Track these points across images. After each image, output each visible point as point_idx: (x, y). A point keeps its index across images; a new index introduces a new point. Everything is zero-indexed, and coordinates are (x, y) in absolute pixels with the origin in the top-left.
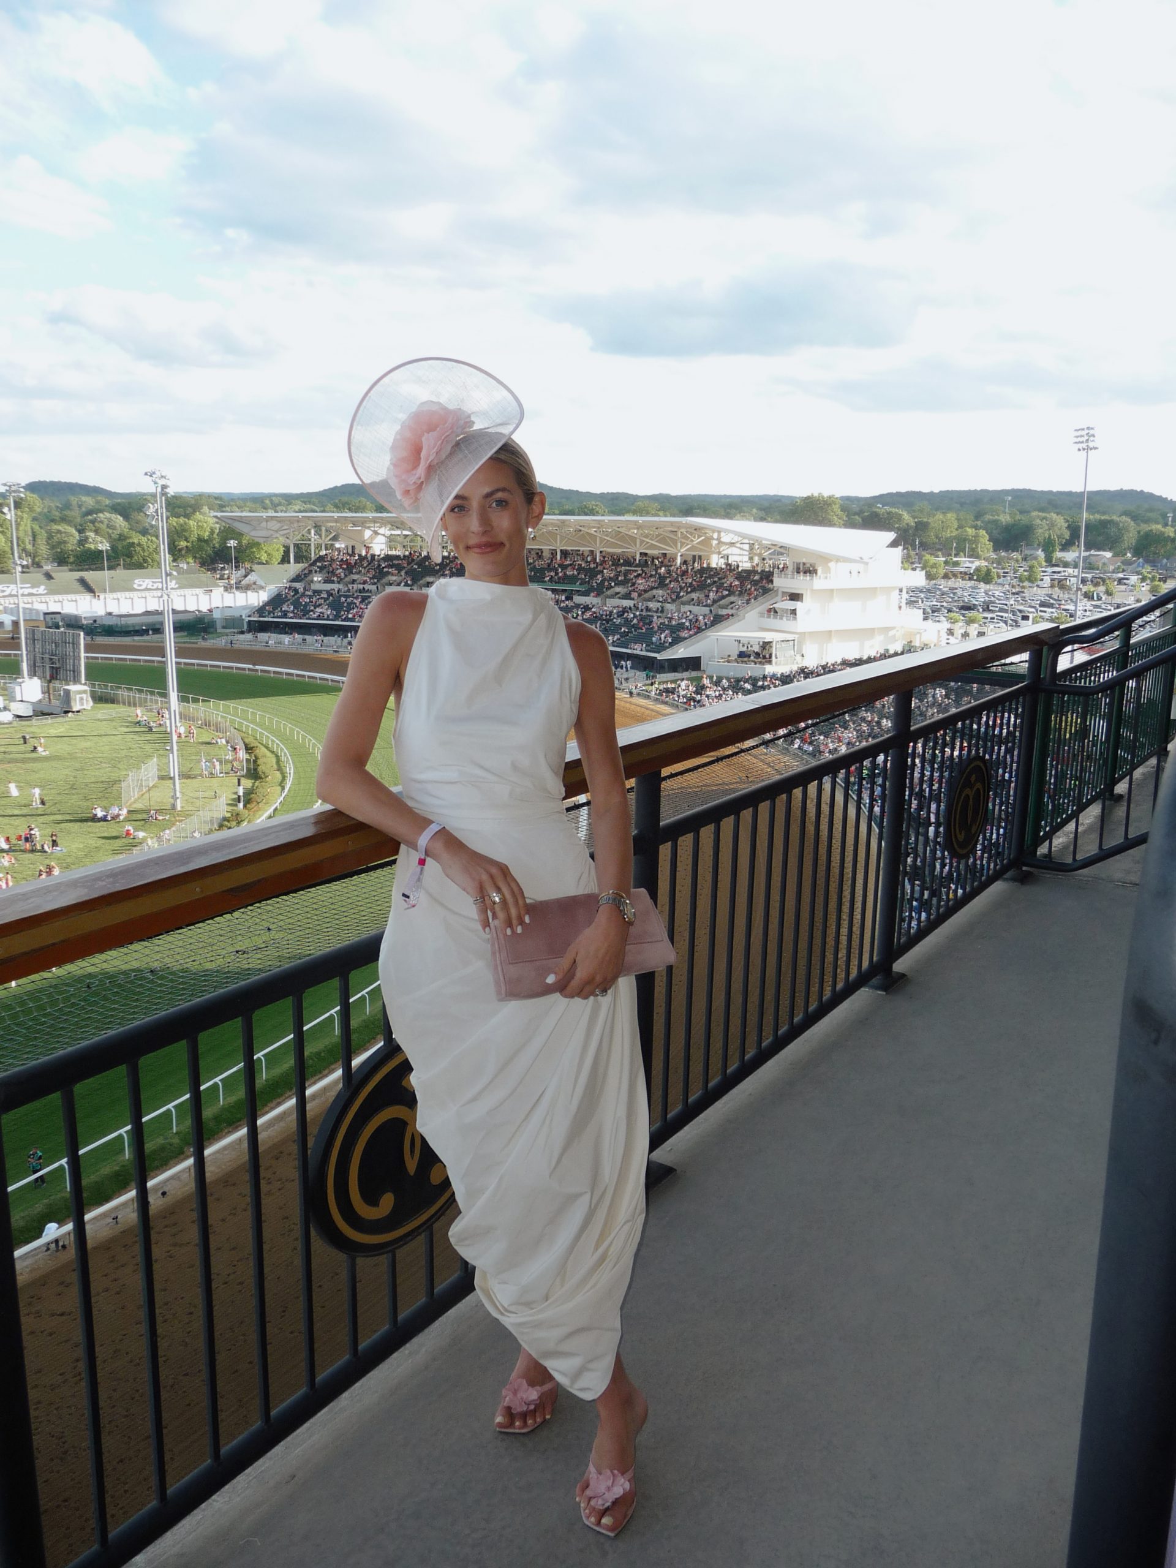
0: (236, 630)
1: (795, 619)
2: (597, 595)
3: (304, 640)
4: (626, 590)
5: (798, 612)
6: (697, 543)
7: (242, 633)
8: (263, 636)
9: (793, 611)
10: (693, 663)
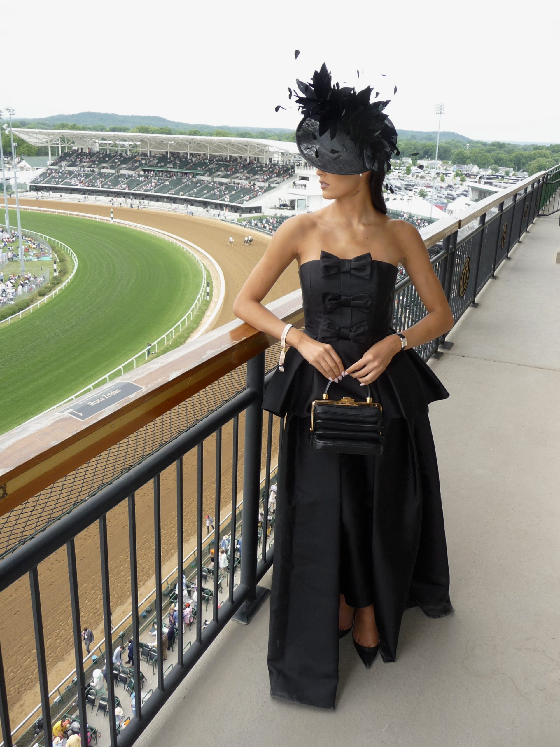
0: (24, 190)
1: (305, 189)
2: (209, 176)
3: (61, 196)
4: (223, 173)
5: (307, 186)
6: (258, 151)
7: (27, 191)
8: (40, 193)
9: (305, 186)
10: (258, 209)
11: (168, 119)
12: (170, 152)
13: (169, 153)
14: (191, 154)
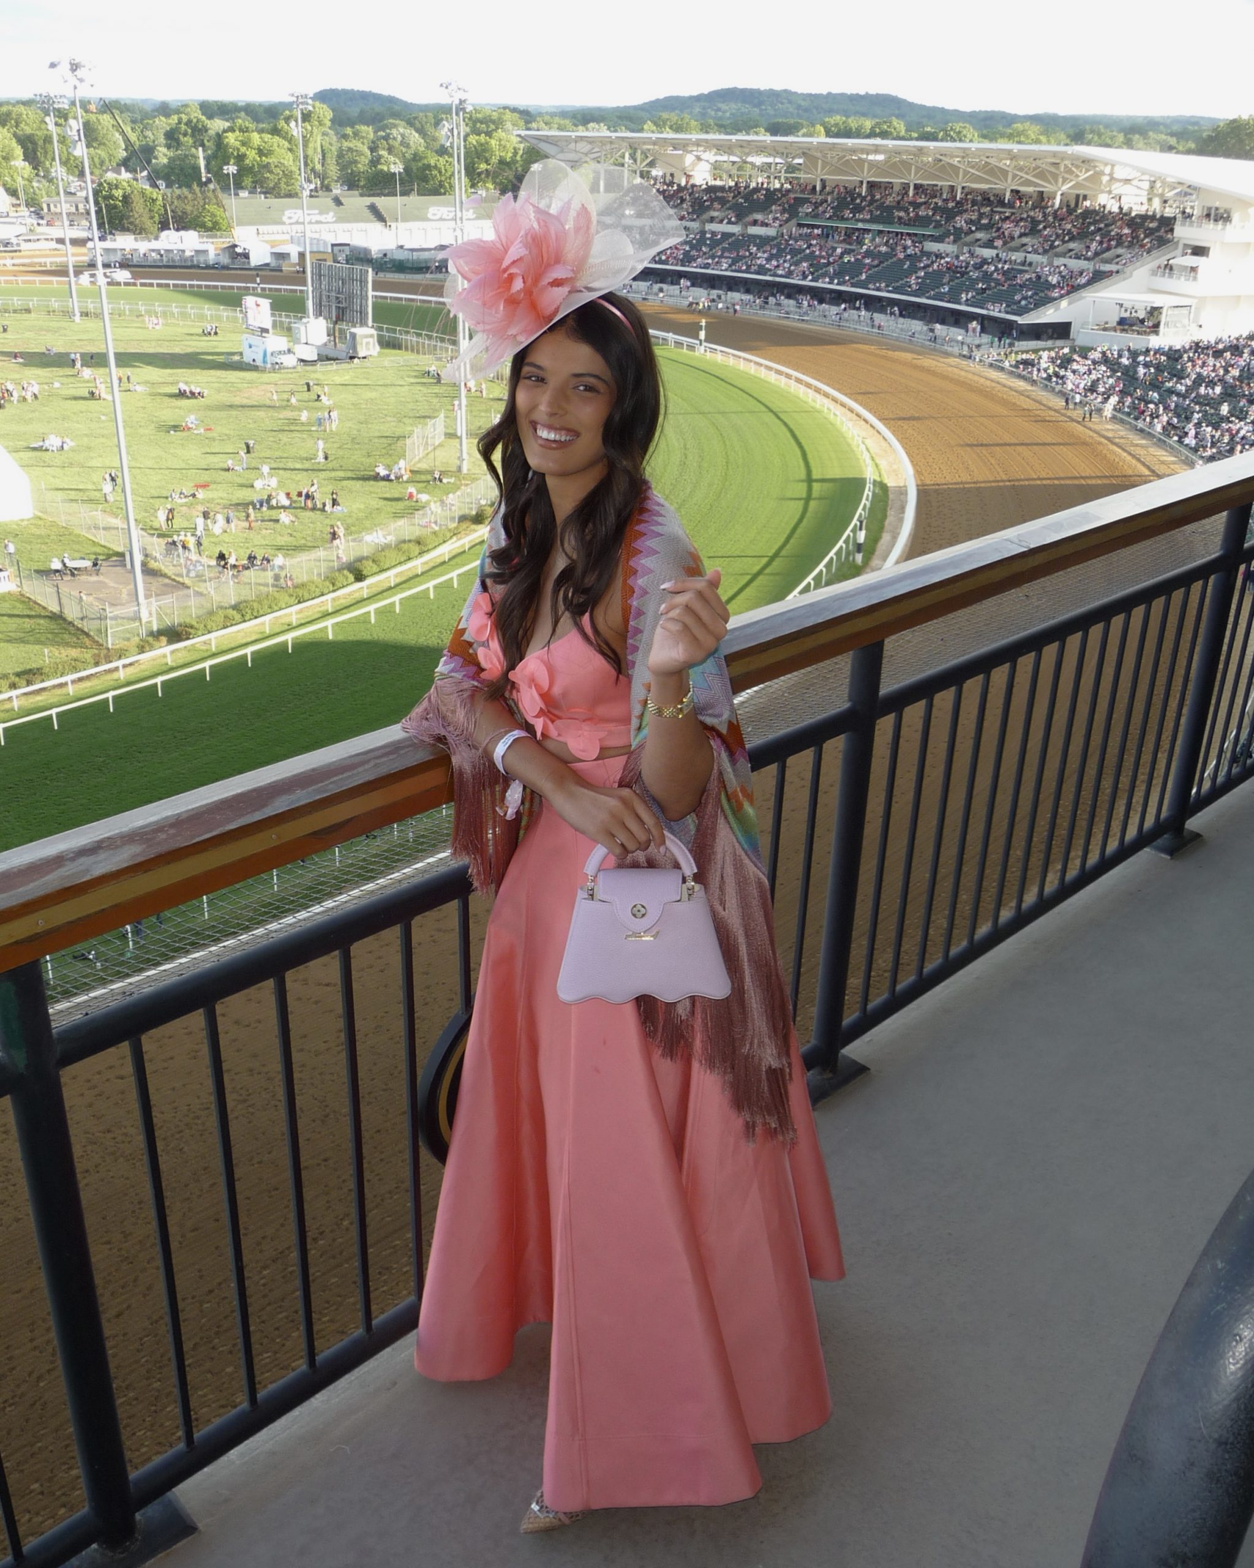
1: (1194, 279)
4: (988, 236)
5: (1200, 270)
6: (1085, 179)
9: (1193, 269)
10: (1061, 331)
11: (910, 100)
12: (868, 182)
13: (864, 185)
14: (917, 187)
